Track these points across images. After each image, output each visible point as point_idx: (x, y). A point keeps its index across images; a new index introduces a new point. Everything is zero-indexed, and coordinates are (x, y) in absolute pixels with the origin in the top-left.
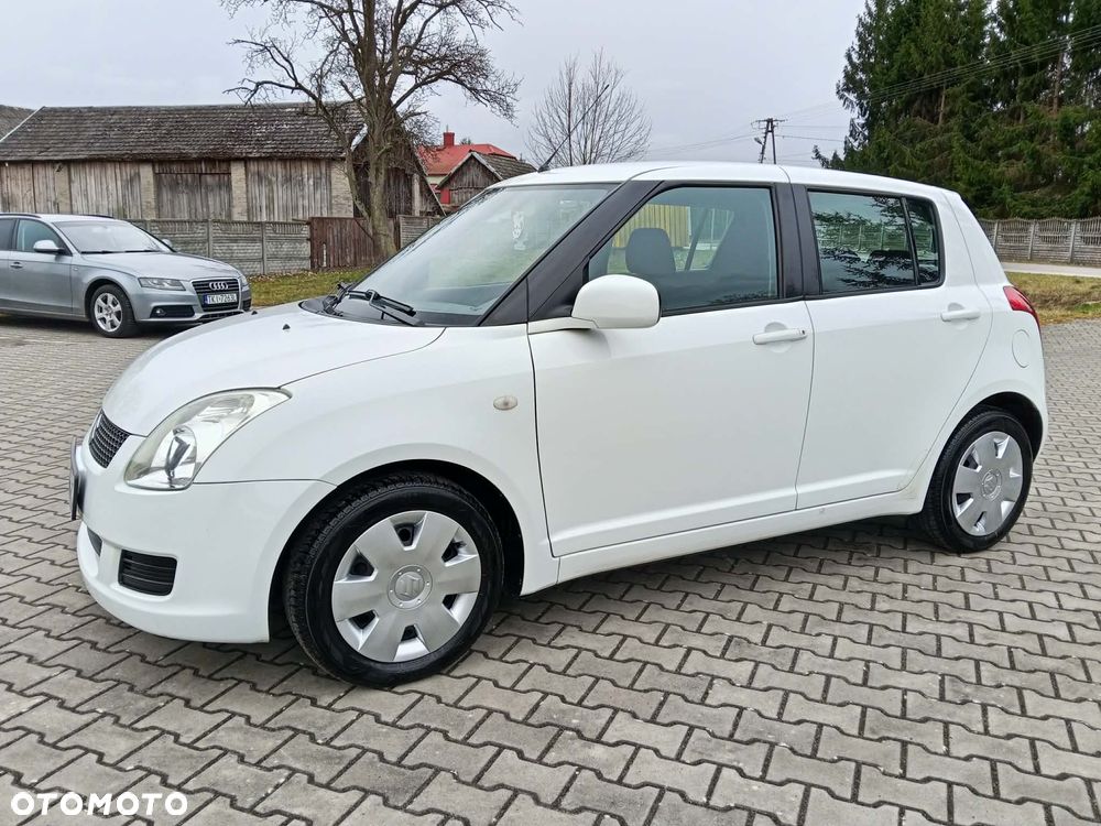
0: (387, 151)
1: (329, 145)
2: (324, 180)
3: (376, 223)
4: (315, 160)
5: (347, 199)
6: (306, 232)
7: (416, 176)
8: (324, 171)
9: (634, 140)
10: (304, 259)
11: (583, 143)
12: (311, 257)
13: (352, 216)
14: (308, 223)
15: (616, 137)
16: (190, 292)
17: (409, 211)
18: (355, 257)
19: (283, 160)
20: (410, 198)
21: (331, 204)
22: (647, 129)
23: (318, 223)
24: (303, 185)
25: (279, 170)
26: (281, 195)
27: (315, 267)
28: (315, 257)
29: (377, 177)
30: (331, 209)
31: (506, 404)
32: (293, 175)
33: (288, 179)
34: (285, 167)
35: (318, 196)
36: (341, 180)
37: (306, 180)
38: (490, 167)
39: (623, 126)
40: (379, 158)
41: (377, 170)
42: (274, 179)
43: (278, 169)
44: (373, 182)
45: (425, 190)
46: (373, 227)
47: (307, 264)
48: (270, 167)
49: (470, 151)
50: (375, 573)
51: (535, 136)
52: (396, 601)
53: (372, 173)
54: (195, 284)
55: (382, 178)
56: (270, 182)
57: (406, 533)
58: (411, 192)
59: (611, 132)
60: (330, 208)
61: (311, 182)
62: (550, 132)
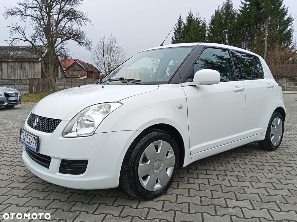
0: (54, 59)
1: (34, 57)
2: (32, 68)
3: (51, 79)
4: (29, 62)
5: (39, 73)
6: (28, 82)
7: (59, 67)
8: (32, 65)
9: (121, 58)
10: (27, 90)
11: (107, 58)
12: (30, 90)
13: (41, 77)
14: (28, 80)
15: (117, 57)
16: (3, 97)
17: (58, 76)
18: (43, 90)
19: (19, 62)
20: (58, 73)
21: (34, 74)
22: (125, 55)
23: (31, 80)
24: (26, 69)
25: (18, 65)
26: (18, 72)
27: (31, 92)
29: (51, 66)
30: (35, 76)
31: (181, 107)
32: (23, 66)
33: (21, 68)
34: (20, 64)
35: (30, 72)
36: (38, 67)
37: (26, 68)
38: (81, 65)
39: (118, 54)
40: (52, 60)
41: (51, 64)
42: (16, 67)
43: (18, 64)
44: (50, 67)
45: (62, 70)
46: (50, 80)
47: (28, 92)
48: (15, 64)
49: (75, 60)
50: (149, 161)
51: (94, 56)
52: (154, 170)
53: (50, 65)
54: (5, 94)
55: (53, 66)
56: (15, 68)
57: (157, 148)
58: (58, 71)
59: (115, 56)
60: (34, 75)
61: (28, 68)
62: (98, 55)
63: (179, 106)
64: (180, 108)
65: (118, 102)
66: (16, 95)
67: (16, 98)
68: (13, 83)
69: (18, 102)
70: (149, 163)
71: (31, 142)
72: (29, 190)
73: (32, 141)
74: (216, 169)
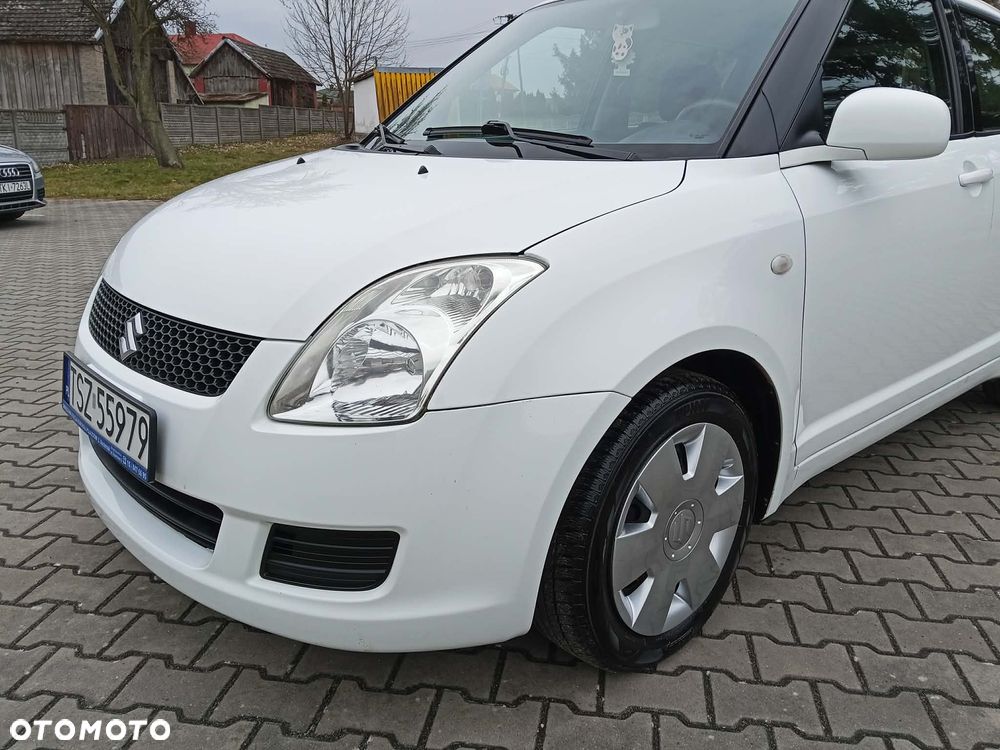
0: (151, 31)
1: (75, 26)
2: (72, 66)
3: (144, 109)
4: (60, 44)
5: (100, 86)
6: (61, 120)
7: (170, 64)
8: (71, 56)
9: (393, 28)
10: (61, 150)
12: (69, 149)
13: (106, 103)
14: (63, 112)
15: (376, 25)
17: (166, 99)
18: (116, 147)
19: (22, 43)
20: (166, 86)
21: (82, 91)
22: (405, 20)
23: (74, 111)
24: (49, 71)
25: (20, 55)
26: (23, 81)
27: (75, 158)
28: (73, 149)
29: (142, 59)
30: (83, 97)
31: (782, 265)
32: (37, 60)
33: (31, 66)
34: (27, 52)
35: (67, 83)
36: (93, 63)
37: (51, 66)
38: (245, 55)
39: (381, 15)
40: (144, 37)
41: (143, 52)
42: (14, 65)
43: (18, 55)
44: (139, 64)
45: (180, 75)
46: (142, 114)
47: (65, 156)
48: (8, 51)
49: (224, 38)
50: (653, 517)
51: (293, 23)
52: (669, 551)
53: (137, 55)
55: (148, 61)
56: (10, 69)
58: (166, 78)
59: (370, 20)
60: (81, 95)
61: (58, 69)
62: (308, 18)
63: (777, 262)
64: (781, 269)
65: (522, 253)
66: (24, 172)
67: (25, 186)
68: (8, 123)
69: (33, 200)
70: (650, 524)
71: (117, 429)
72: (125, 615)
73: (122, 427)
74: (860, 504)
